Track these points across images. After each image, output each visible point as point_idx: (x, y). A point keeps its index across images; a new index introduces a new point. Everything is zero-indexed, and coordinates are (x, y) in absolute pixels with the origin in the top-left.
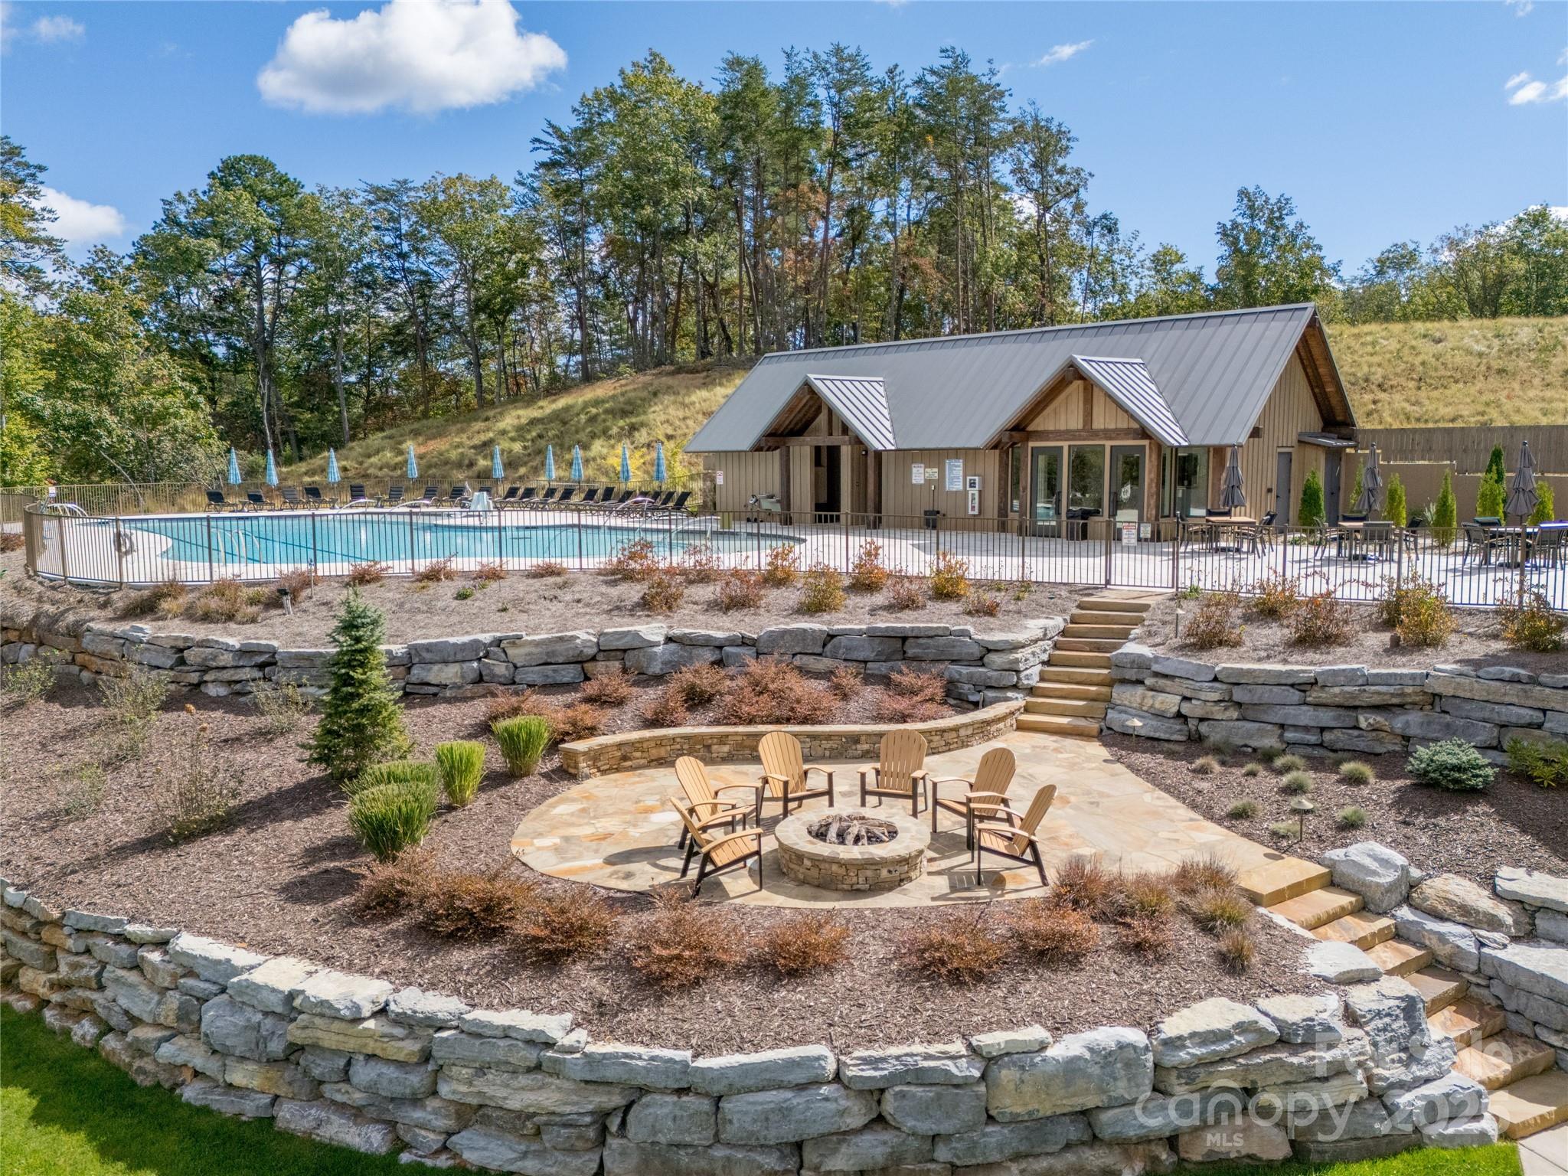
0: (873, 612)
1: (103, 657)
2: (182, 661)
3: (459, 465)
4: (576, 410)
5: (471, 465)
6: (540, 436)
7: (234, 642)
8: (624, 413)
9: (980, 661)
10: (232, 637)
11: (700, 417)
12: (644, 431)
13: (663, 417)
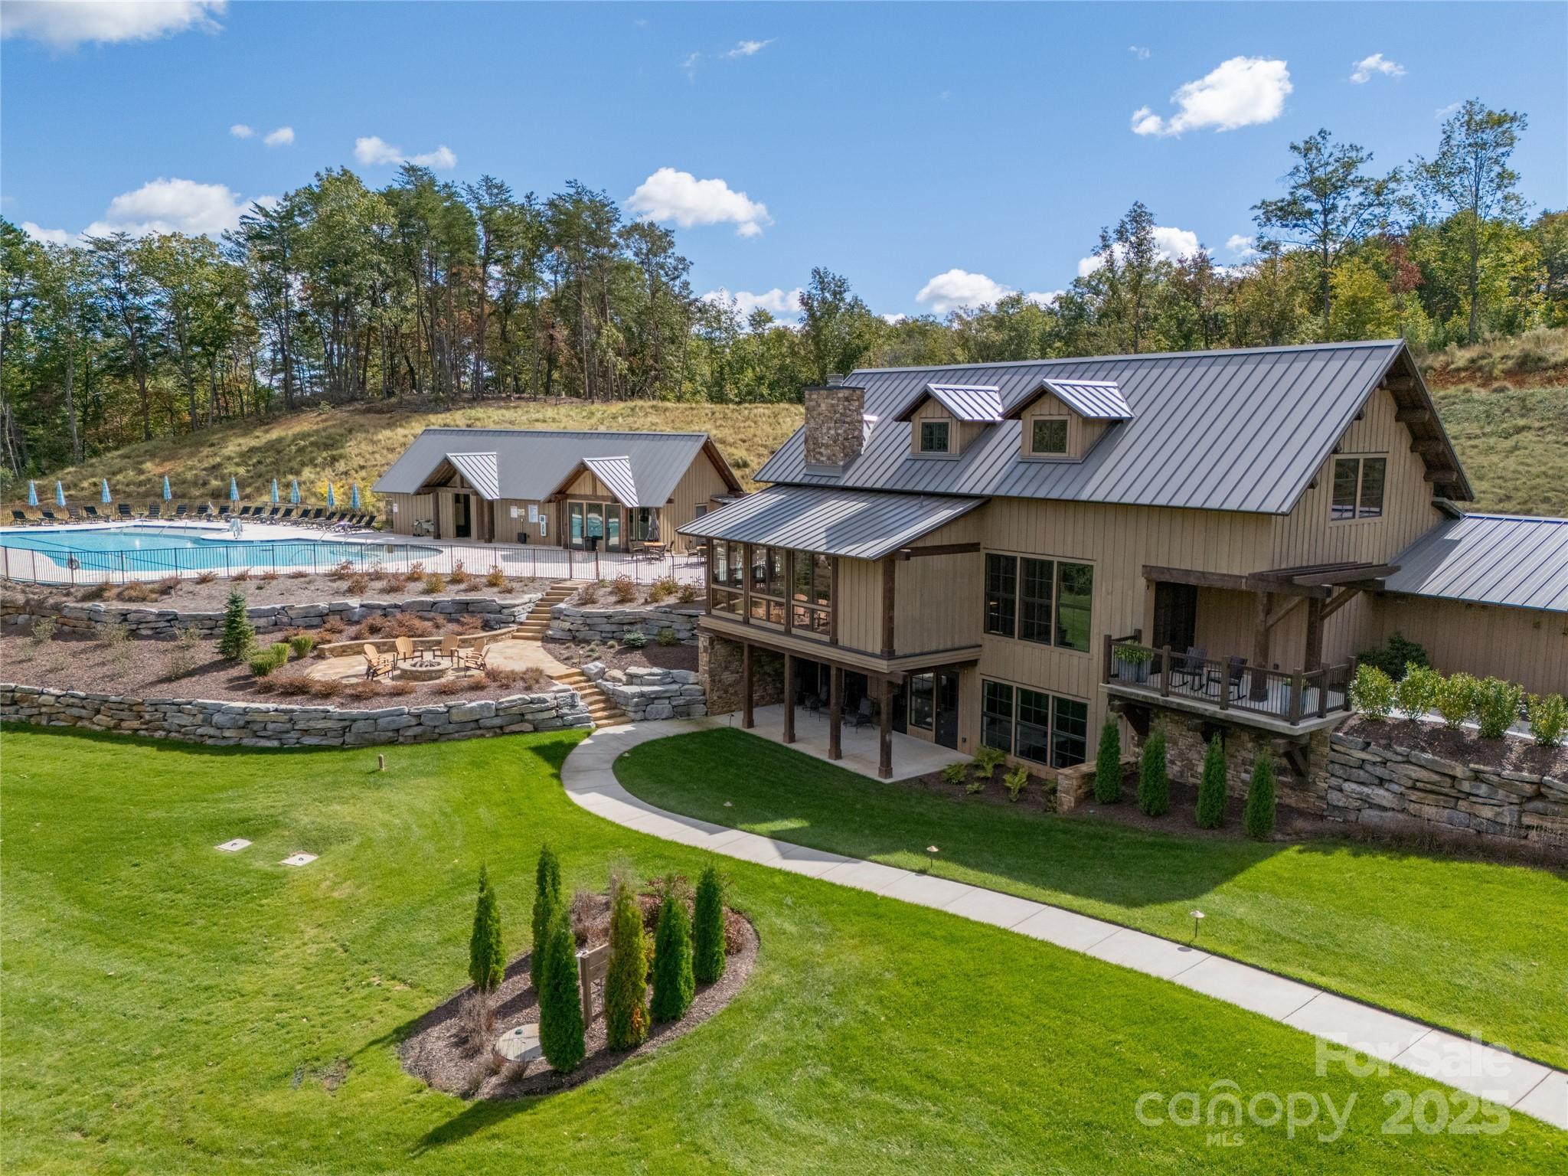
0: (457, 592)
1: (77, 619)
2: (125, 620)
3: (195, 484)
4: (288, 442)
5: (205, 484)
6: (259, 462)
7: (155, 610)
8: (327, 447)
9: (500, 612)
10: (153, 609)
11: (385, 452)
12: (342, 462)
13: (356, 451)
